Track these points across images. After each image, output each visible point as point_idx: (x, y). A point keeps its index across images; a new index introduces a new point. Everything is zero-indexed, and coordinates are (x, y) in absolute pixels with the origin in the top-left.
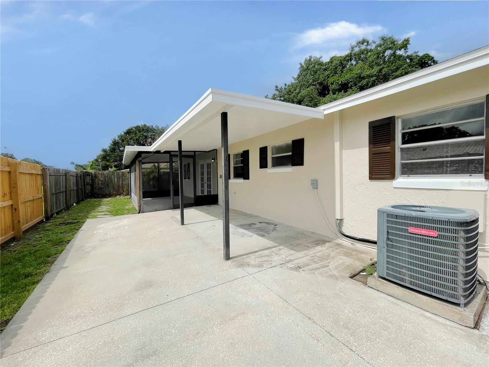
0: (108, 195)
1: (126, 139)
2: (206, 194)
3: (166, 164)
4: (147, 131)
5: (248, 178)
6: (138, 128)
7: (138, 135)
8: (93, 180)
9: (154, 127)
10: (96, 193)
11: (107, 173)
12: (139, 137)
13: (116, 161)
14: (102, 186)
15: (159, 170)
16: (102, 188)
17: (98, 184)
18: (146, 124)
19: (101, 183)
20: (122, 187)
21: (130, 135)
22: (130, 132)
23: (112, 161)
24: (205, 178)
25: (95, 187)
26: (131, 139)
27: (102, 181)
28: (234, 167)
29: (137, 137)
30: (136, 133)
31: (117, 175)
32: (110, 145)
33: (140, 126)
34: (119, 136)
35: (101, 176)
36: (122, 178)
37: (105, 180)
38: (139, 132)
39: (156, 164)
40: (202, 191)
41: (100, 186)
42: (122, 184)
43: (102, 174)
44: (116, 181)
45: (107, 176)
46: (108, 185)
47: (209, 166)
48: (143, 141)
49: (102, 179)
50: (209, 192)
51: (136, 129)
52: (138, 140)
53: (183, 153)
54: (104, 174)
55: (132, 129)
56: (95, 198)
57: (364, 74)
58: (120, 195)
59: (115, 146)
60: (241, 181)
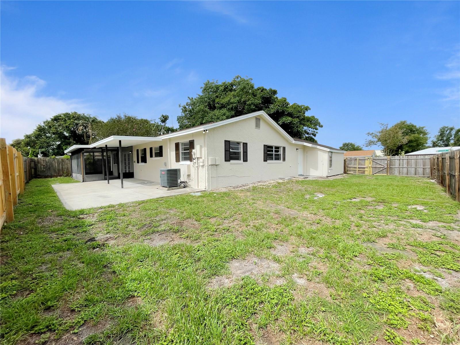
0: (50, 176)
1: (54, 125)
2: (127, 172)
3: (99, 153)
4: (78, 118)
5: (146, 163)
6: (67, 115)
7: (68, 123)
8: (35, 165)
9: (85, 115)
10: (39, 175)
11: (48, 160)
12: (69, 125)
13: (43, 148)
14: (45, 170)
15: (94, 157)
16: (44, 171)
17: (41, 167)
18: (77, 112)
19: (43, 167)
20: (62, 170)
21: (58, 122)
22: (59, 119)
23: (38, 147)
24: (127, 163)
25: (38, 170)
26: (59, 126)
27: (44, 166)
28: (141, 157)
29: (67, 125)
30: (65, 120)
31: (57, 161)
32: (34, 131)
33: (69, 114)
34: (44, 123)
35: (43, 162)
36: (62, 164)
37: (47, 165)
38: (69, 119)
39: (92, 154)
40: (126, 171)
41: (43, 169)
42: (62, 168)
43: (43, 160)
44: (56, 166)
45: (49, 162)
46: (49, 169)
47: (129, 155)
48: (74, 128)
49: (44, 164)
50: (129, 171)
51: (64, 115)
52: (68, 127)
53: (108, 149)
54: (45, 160)
55: (60, 116)
56: (39, 178)
57: (232, 101)
58: (60, 176)
59: (41, 132)
60: (143, 164)
